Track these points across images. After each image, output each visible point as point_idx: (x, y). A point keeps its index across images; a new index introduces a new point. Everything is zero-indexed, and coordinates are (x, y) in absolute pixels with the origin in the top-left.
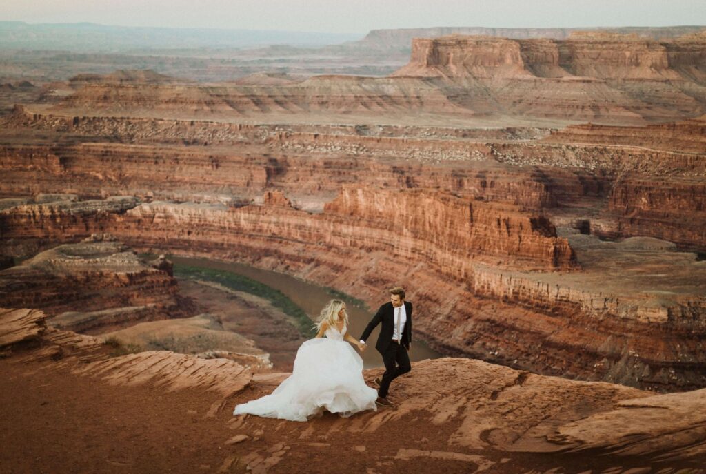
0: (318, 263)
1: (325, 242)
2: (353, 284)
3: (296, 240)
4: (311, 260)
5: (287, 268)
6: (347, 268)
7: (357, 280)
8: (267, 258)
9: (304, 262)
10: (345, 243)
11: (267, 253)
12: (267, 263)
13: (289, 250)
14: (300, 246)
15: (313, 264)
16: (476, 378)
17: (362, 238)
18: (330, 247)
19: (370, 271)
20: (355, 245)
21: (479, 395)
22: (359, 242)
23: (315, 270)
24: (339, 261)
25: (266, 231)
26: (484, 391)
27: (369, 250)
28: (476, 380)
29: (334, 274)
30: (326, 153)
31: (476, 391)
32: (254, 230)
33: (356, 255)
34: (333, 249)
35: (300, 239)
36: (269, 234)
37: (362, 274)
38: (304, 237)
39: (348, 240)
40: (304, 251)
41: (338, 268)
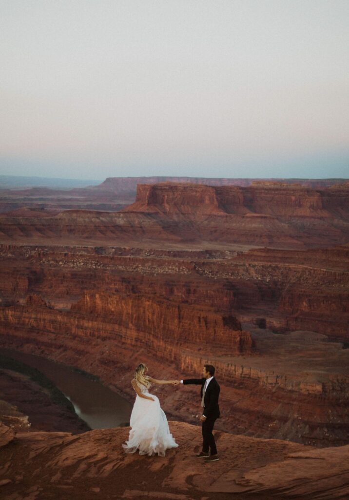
0: (66, 348)
1: (71, 333)
2: (92, 364)
3: (50, 332)
4: (60, 347)
5: (42, 352)
6: (87, 353)
7: (95, 361)
8: (28, 345)
9: (55, 348)
10: (86, 334)
11: (28, 341)
12: (27, 348)
13: (44, 339)
14: (53, 336)
15: (62, 349)
16: (183, 436)
17: (98, 330)
18: (75, 337)
19: (104, 354)
20: (93, 335)
21: (186, 449)
22: (96, 333)
23: (63, 354)
24: (81, 347)
25: (28, 324)
26: (189, 446)
27: (104, 339)
28: (183, 438)
29: (77, 357)
30: (73, 267)
31: (183, 446)
32: (18, 324)
33: (94, 343)
34: (77, 338)
35: (52, 330)
36: (30, 327)
37: (98, 357)
38: (55, 329)
39: (88, 332)
40: (55, 339)
41: (80, 353)
